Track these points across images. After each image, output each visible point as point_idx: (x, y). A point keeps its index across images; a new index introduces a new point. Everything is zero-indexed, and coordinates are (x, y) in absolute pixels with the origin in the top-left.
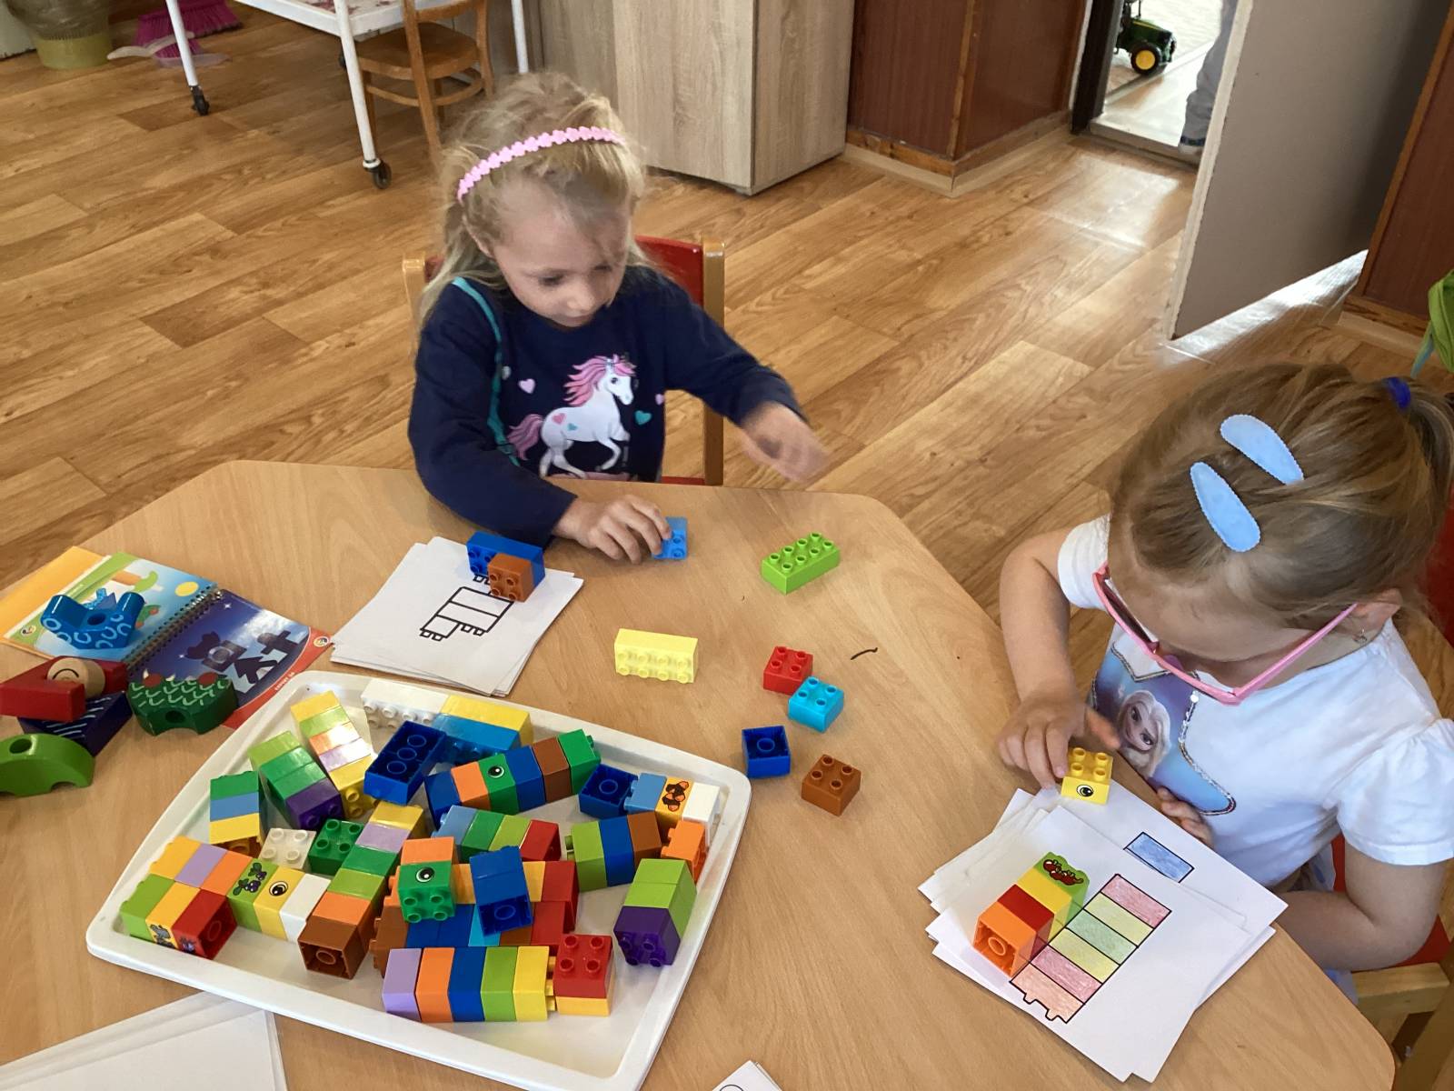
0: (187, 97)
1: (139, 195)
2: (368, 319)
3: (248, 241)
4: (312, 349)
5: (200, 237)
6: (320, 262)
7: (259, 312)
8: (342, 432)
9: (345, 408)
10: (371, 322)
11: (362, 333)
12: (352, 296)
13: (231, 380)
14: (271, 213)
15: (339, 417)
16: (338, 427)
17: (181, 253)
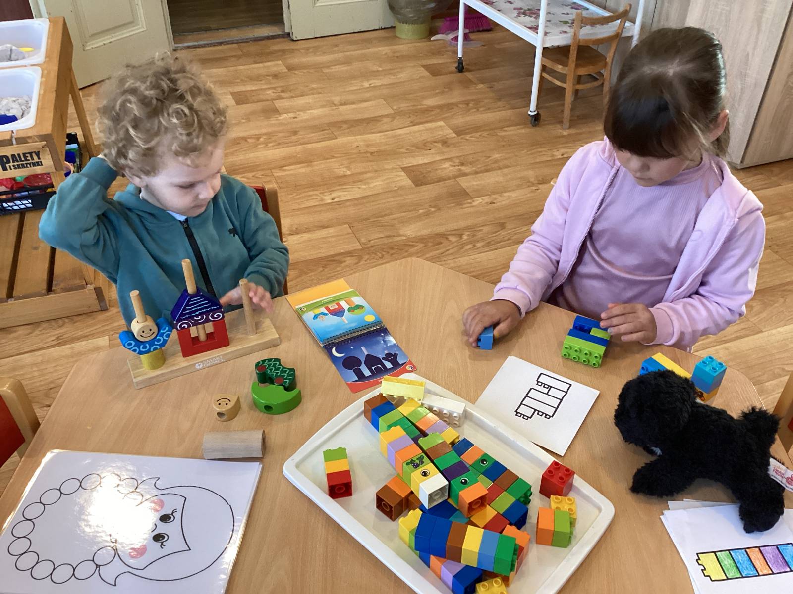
0: (455, 62)
1: (419, 107)
2: (505, 192)
3: (462, 140)
4: (473, 201)
5: (439, 134)
6: (491, 158)
7: (455, 177)
8: (474, 246)
9: (479, 235)
10: (505, 194)
11: (500, 199)
12: (501, 179)
13: (432, 207)
14: (476, 129)
15: (475, 238)
16: (473, 242)
17: (428, 140)
